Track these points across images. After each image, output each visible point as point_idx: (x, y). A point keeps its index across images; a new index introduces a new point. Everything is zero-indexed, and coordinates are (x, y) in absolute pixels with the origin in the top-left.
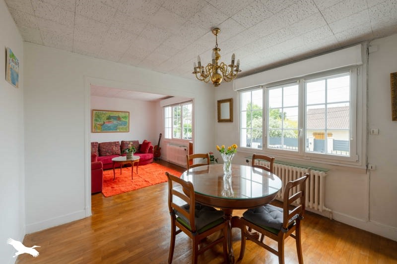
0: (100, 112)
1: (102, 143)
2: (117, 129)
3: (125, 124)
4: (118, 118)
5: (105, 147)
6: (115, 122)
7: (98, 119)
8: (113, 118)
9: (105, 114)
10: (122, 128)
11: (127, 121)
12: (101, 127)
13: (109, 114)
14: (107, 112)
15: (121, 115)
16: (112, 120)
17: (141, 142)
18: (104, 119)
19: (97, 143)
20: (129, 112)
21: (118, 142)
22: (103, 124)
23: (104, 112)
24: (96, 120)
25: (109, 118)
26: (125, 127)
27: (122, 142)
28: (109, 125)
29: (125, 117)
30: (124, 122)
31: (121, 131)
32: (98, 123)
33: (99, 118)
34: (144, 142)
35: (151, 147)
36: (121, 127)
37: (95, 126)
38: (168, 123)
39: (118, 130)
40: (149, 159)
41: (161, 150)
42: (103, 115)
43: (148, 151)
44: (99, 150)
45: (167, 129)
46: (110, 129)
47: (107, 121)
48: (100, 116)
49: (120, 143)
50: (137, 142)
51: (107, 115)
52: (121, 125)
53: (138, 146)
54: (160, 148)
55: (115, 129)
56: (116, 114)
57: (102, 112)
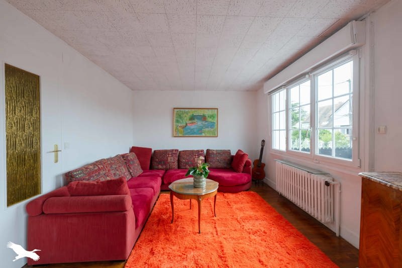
0: (182, 110)
1: (183, 151)
2: (201, 133)
3: (212, 125)
4: (204, 118)
5: (185, 157)
6: (199, 123)
7: (179, 119)
8: (197, 119)
9: (187, 113)
10: (209, 132)
11: (215, 121)
12: (182, 130)
13: (191, 113)
14: (190, 110)
15: (207, 113)
16: (196, 120)
17: (233, 153)
18: (186, 119)
19: (177, 150)
20: (217, 109)
21: (202, 151)
22: (185, 126)
23: (187, 110)
24: (177, 121)
25: (192, 118)
26: (212, 129)
27: (208, 151)
28: (193, 127)
29: (212, 116)
30: (211, 122)
31: (208, 135)
32: (180, 125)
33: (181, 118)
34: (237, 153)
35: (248, 163)
36: (207, 129)
37: (177, 128)
38: (279, 121)
39: (203, 135)
40: (244, 184)
41: (265, 169)
42: (185, 114)
43: (242, 168)
44: (179, 161)
45: (278, 132)
46: (194, 133)
47: (190, 122)
48: (182, 116)
49: (205, 152)
50: (228, 152)
51: (189, 114)
52: (207, 127)
53: (229, 158)
54: (264, 165)
55: (199, 133)
56: (200, 113)
57: (184, 110)
